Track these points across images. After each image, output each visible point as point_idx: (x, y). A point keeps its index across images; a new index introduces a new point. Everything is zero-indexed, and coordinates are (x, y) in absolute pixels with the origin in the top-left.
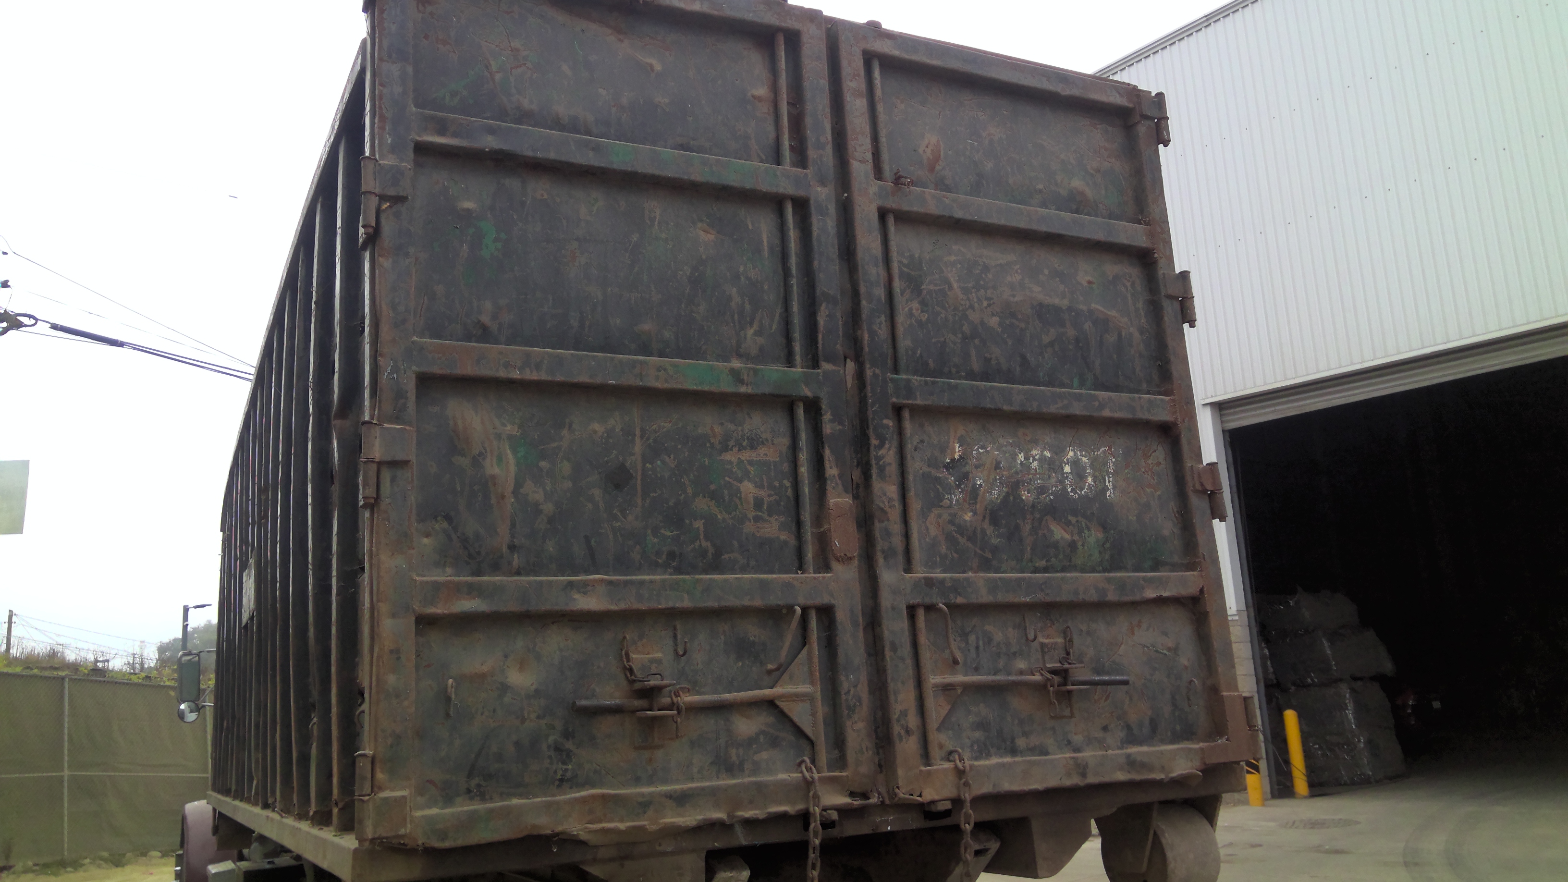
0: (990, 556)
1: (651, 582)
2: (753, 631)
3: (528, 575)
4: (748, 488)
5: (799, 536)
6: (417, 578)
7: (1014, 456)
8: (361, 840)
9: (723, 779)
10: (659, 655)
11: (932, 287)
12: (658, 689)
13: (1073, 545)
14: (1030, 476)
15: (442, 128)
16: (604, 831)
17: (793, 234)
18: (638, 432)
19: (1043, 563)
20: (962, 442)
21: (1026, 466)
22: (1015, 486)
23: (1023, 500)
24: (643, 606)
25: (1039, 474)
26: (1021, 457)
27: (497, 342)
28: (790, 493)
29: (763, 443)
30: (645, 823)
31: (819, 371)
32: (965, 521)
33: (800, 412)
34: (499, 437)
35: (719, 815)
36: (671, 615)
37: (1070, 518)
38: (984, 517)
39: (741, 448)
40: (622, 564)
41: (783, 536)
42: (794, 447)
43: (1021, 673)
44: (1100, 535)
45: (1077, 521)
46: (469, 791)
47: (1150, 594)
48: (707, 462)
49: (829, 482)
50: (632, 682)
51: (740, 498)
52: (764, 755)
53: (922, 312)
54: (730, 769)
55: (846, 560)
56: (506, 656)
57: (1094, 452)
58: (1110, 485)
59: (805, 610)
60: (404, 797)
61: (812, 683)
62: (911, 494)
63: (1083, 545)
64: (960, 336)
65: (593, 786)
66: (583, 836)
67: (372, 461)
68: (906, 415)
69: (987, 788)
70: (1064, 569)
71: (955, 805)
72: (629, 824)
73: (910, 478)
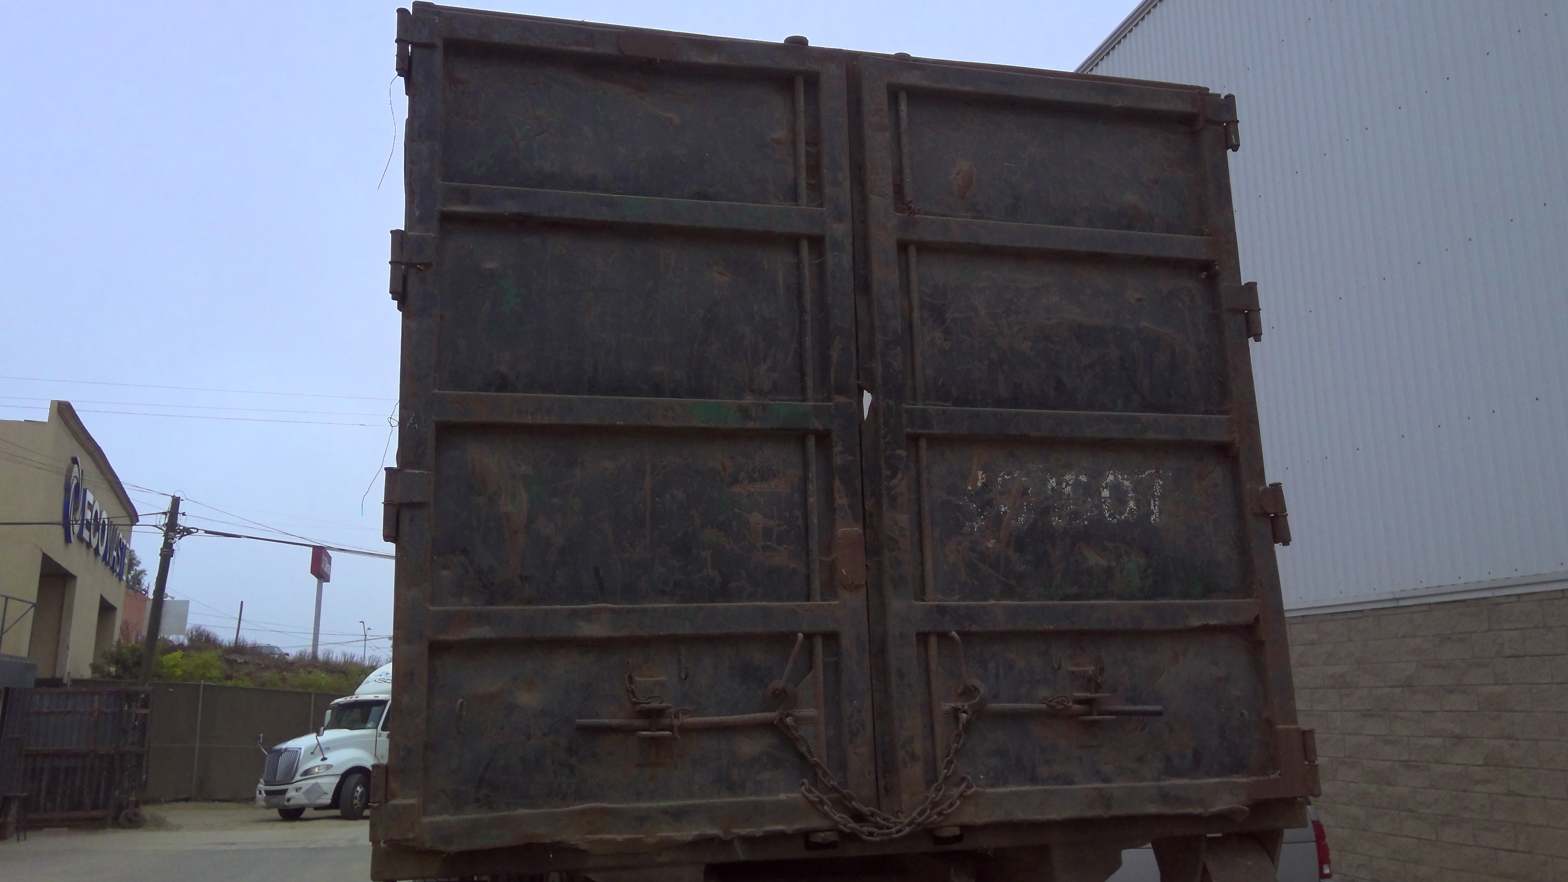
0: (1013, 582)
1: (654, 610)
2: (758, 657)
3: (535, 604)
4: (757, 519)
5: (807, 564)
6: (432, 608)
7: (1045, 482)
8: (376, 842)
9: (724, 797)
10: (663, 679)
11: (957, 315)
12: (661, 712)
13: (1109, 572)
14: (1063, 502)
15: (465, 196)
16: (603, 841)
17: (808, 271)
18: (648, 468)
19: (1073, 590)
20: (984, 469)
21: (1058, 492)
22: (1046, 512)
23: (1054, 526)
24: (646, 633)
25: (1072, 499)
26: (1053, 482)
27: (515, 390)
28: (800, 522)
29: (774, 474)
30: (643, 836)
31: (830, 404)
32: (988, 548)
33: (811, 445)
34: (513, 476)
35: (712, 831)
36: (674, 641)
37: (1106, 543)
38: (1009, 544)
39: (752, 480)
40: (630, 592)
41: (792, 565)
42: (805, 479)
43: (1044, 701)
44: (1142, 561)
45: (1115, 547)
46: (477, 800)
47: (1195, 622)
48: (716, 495)
49: (838, 512)
50: (635, 704)
51: (749, 529)
52: (767, 775)
53: (946, 340)
54: (732, 788)
55: (853, 588)
56: (515, 678)
57: (1138, 475)
58: (1155, 509)
59: (809, 637)
61: (817, 707)
62: (927, 522)
63: (1121, 572)
64: (987, 362)
65: (593, 800)
66: (583, 846)
67: (392, 504)
68: (923, 443)
69: (998, 816)
70: (1098, 597)
71: (967, 829)
72: (626, 836)
73: (926, 506)
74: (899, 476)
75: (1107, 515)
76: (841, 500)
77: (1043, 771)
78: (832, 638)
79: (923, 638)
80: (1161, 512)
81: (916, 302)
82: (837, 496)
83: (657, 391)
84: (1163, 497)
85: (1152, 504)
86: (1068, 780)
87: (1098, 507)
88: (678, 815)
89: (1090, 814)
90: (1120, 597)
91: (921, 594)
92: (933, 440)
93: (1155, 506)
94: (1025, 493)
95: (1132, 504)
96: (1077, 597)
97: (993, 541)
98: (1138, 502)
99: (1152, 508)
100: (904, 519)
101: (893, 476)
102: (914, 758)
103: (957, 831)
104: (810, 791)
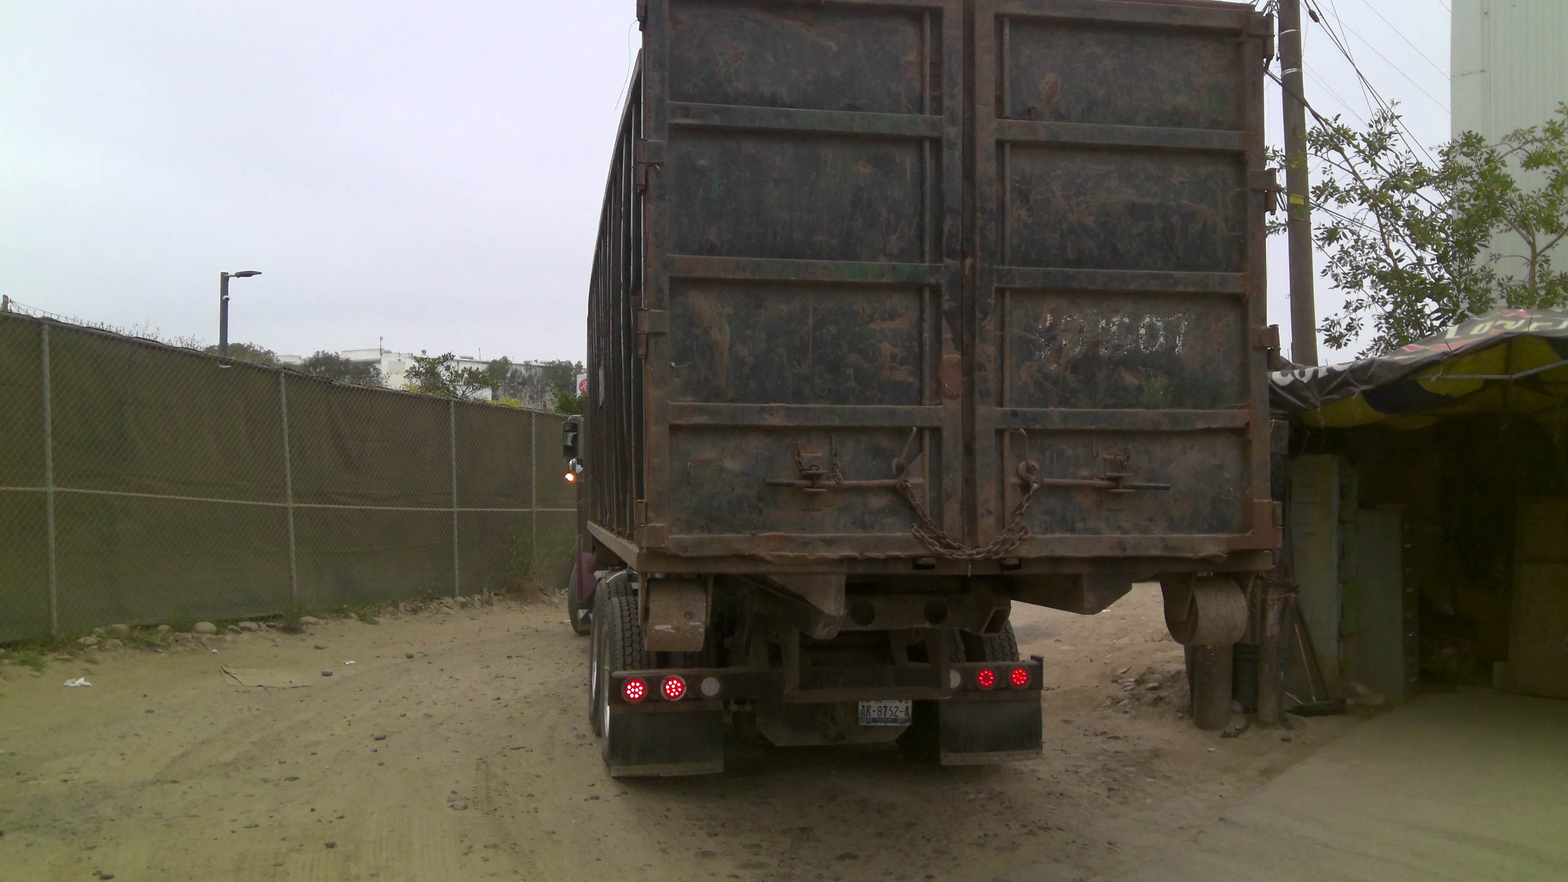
0: (1068, 395)
1: (815, 409)
2: (885, 442)
3: (736, 402)
4: (886, 348)
5: (921, 380)
6: (670, 403)
7: (1097, 323)
8: (641, 548)
9: (860, 533)
10: (820, 454)
11: (1038, 197)
12: (818, 476)
13: (1140, 389)
14: (1110, 337)
15: (686, 112)
16: (780, 556)
17: (929, 164)
18: (811, 310)
19: (1112, 401)
20: (1052, 313)
21: (1106, 330)
22: (1096, 344)
23: (1101, 355)
24: (809, 424)
25: (1117, 335)
26: (1103, 323)
27: (720, 254)
28: (916, 350)
29: (899, 316)
30: (807, 554)
31: (942, 264)
32: (1051, 370)
33: (927, 295)
34: (720, 315)
35: (855, 554)
36: (829, 431)
37: (1140, 368)
38: (1066, 368)
39: (883, 319)
40: (798, 396)
41: (910, 380)
42: (921, 319)
43: (1085, 478)
44: (1166, 381)
45: (1146, 371)
46: (701, 527)
47: (1201, 425)
48: (858, 330)
49: (944, 343)
50: (801, 470)
51: (880, 354)
52: (889, 520)
53: (1029, 216)
54: (864, 527)
55: (953, 397)
56: (723, 451)
57: (1169, 318)
58: (1180, 344)
59: (921, 430)
60: (663, 527)
61: (924, 478)
62: (1007, 352)
63: (1149, 389)
64: (1059, 233)
65: (776, 530)
66: (769, 558)
67: (644, 333)
68: (1008, 294)
69: (1045, 553)
70: (1130, 406)
71: (1022, 562)
72: (796, 554)
73: (1007, 340)
74: (989, 318)
75: (1142, 347)
76: (947, 335)
77: (1080, 525)
78: (936, 432)
79: (1000, 433)
80: (1183, 345)
81: (1008, 188)
82: (943, 331)
83: (818, 255)
84: (1186, 334)
85: (1178, 339)
86: (1097, 531)
87: (1136, 341)
88: (830, 543)
89: (1111, 554)
90: (1147, 407)
91: (1001, 404)
92: (1015, 292)
93: (1179, 340)
94: (1081, 331)
95: (1162, 339)
96: (1114, 406)
97: (1055, 366)
98: (1166, 338)
99: (1177, 342)
100: (992, 350)
101: (985, 318)
102: (990, 513)
103: (1016, 562)
104: (918, 531)
